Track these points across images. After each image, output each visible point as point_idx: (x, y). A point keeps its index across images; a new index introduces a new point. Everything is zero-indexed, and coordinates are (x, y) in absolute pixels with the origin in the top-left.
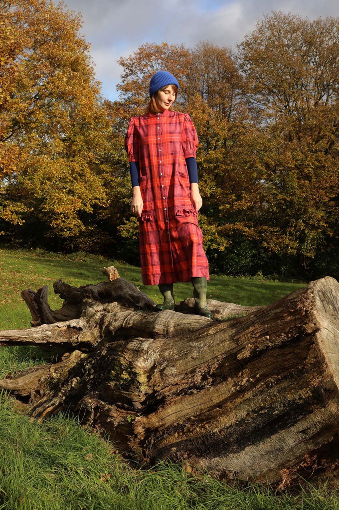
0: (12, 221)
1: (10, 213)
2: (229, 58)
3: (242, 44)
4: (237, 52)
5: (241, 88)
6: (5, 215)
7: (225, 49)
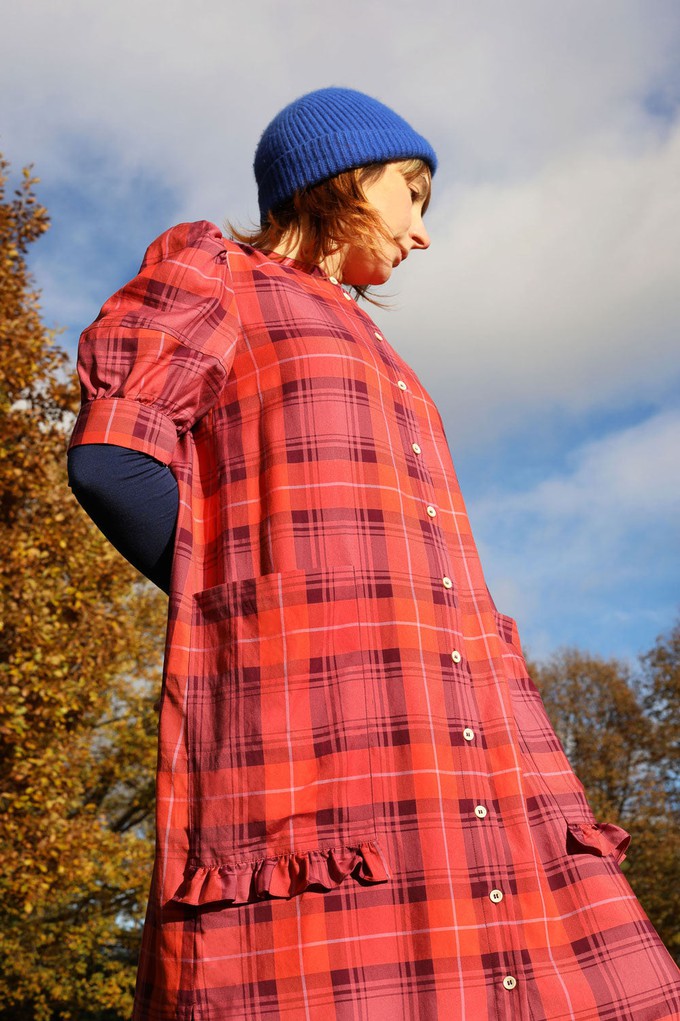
0: (122, 1008)
1: (118, 990)
2: (624, 681)
3: (651, 653)
4: (640, 671)
5: (648, 745)
6: (106, 994)
7: (615, 665)
